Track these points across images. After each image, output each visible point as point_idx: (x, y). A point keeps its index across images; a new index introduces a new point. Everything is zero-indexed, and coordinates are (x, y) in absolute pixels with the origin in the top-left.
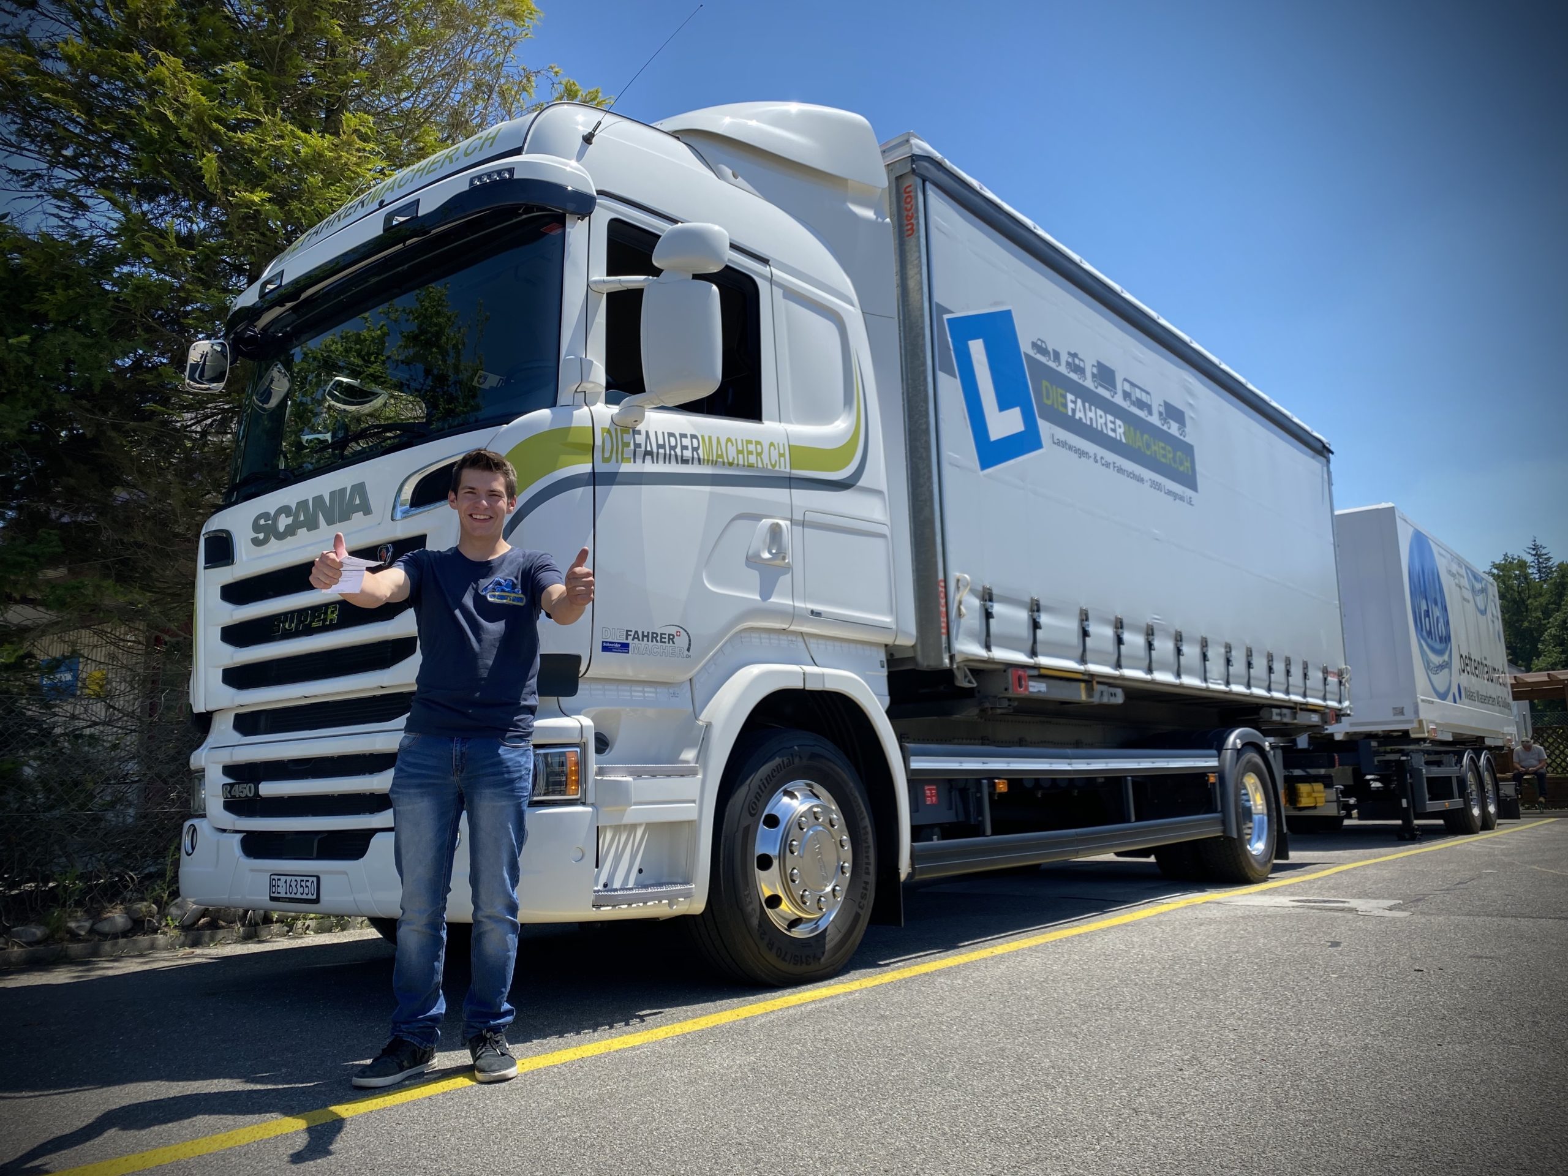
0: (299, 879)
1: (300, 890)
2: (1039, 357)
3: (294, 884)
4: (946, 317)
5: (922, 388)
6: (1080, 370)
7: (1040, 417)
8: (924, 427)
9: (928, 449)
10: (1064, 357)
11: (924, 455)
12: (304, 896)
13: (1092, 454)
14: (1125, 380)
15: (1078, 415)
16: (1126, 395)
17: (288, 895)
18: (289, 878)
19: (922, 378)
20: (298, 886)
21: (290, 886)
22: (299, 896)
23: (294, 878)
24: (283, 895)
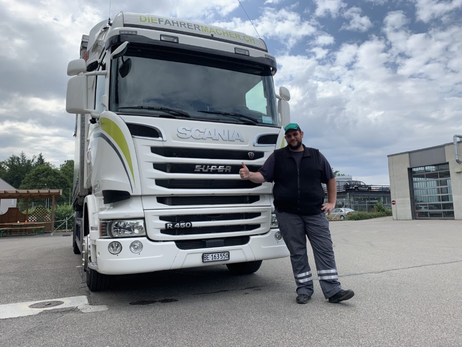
0: (219, 254)
1: (220, 257)
3: (217, 255)
12: (223, 259)
17: (214, 260)
18: (214, 255)
20: (219, 256)
21: (215, 256)
22: (220, 259)
23: (216, 254)
24: (211, 260)
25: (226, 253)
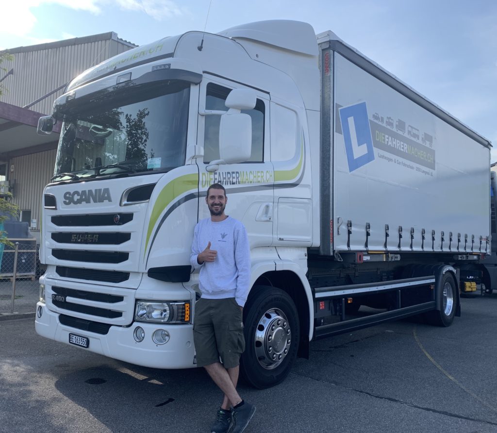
2: (376, 121)
4: (339, 109)
5: (328, 140)
6: (391, 124)
7: (374, 146)
8: (328, 156)
9: (329, 166)
10: (385, 120)
11: (327, 168)
13: (394, 160)
14: (409, 126)
15: (390, 143)
16: (409, 132)
17: (76, 343)
18: (77, 337)
19: (328, 136)
20: (81, 341)
21: (77, 340)
22: (80, 344)
23: (79, 337)
24: (74, 342)
25: (85, 339)
